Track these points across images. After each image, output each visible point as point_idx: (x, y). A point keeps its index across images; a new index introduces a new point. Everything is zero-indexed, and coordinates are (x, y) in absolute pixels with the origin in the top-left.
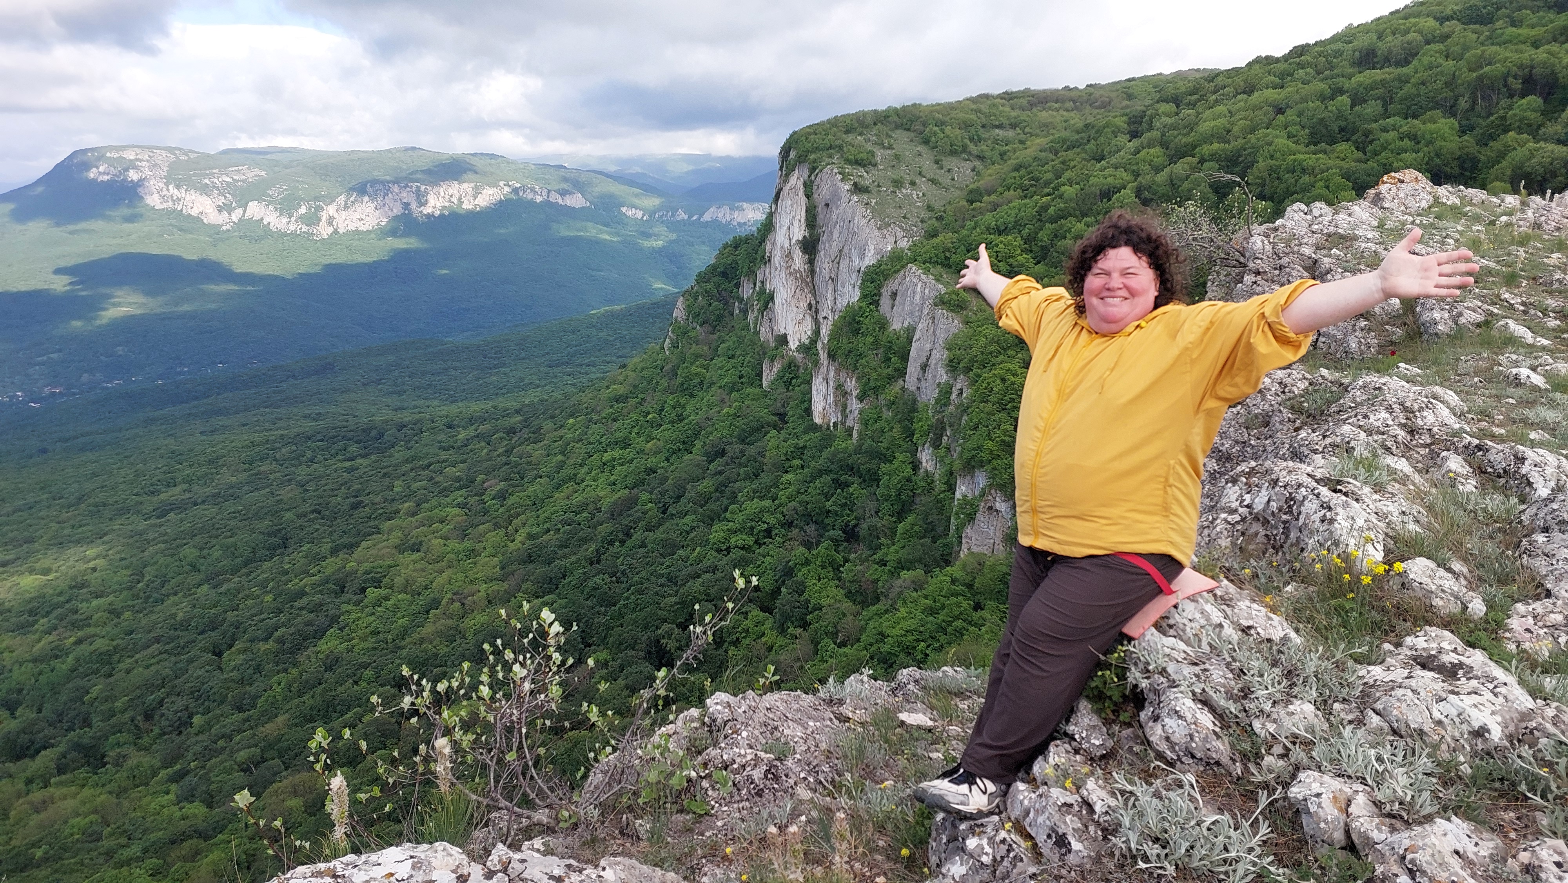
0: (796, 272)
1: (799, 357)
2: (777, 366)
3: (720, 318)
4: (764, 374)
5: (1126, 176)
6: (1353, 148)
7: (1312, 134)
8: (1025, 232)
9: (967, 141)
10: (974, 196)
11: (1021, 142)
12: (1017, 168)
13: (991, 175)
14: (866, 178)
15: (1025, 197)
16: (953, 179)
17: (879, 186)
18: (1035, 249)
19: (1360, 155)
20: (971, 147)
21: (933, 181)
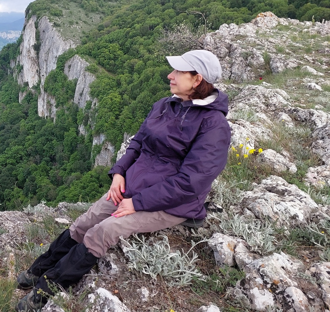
0: (32, 57)
1: (33, 91)
2: (25, 94)
3: (2, 76)
4: (20, 97)
5: (159, 20)
6: (247, 9)
7: (231, 4)
8: (120, 42)
9: (98, 6)
10: (101, 28)
11: (119, 7)
12: (118, 17)
13: (107, 20)
14: (59, 21)
15: (121, 28)
16: (93, 21)
17: (64, 24)
18: (124, 48)
19: (250, 12)
20: (100, 8)
21: (85, 22)
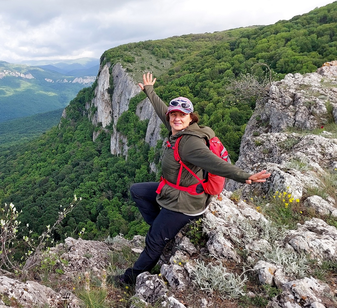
0: (106, 100)
1: (106, 130)
2: (98, 133)
3: (78, 117)
4: (94, 136)
5: (229, 65)
6: (318, 53)
7: (301, 49)
8: (190, 85)
9: (169, 53)
10: (171, 73)
11: (189, 53)
12: (188, 62)
13: (177, 65)
14: (131, 66)
15: (191, 73)
16: (164, 67)
17: (136, 69)
18: (194, 91)
19: (321, 56)
20: (170, 55)
21: (156, 67)
